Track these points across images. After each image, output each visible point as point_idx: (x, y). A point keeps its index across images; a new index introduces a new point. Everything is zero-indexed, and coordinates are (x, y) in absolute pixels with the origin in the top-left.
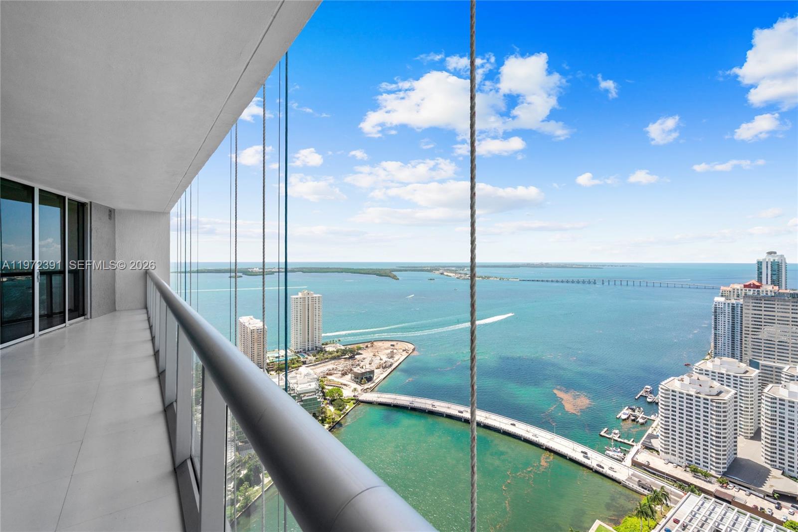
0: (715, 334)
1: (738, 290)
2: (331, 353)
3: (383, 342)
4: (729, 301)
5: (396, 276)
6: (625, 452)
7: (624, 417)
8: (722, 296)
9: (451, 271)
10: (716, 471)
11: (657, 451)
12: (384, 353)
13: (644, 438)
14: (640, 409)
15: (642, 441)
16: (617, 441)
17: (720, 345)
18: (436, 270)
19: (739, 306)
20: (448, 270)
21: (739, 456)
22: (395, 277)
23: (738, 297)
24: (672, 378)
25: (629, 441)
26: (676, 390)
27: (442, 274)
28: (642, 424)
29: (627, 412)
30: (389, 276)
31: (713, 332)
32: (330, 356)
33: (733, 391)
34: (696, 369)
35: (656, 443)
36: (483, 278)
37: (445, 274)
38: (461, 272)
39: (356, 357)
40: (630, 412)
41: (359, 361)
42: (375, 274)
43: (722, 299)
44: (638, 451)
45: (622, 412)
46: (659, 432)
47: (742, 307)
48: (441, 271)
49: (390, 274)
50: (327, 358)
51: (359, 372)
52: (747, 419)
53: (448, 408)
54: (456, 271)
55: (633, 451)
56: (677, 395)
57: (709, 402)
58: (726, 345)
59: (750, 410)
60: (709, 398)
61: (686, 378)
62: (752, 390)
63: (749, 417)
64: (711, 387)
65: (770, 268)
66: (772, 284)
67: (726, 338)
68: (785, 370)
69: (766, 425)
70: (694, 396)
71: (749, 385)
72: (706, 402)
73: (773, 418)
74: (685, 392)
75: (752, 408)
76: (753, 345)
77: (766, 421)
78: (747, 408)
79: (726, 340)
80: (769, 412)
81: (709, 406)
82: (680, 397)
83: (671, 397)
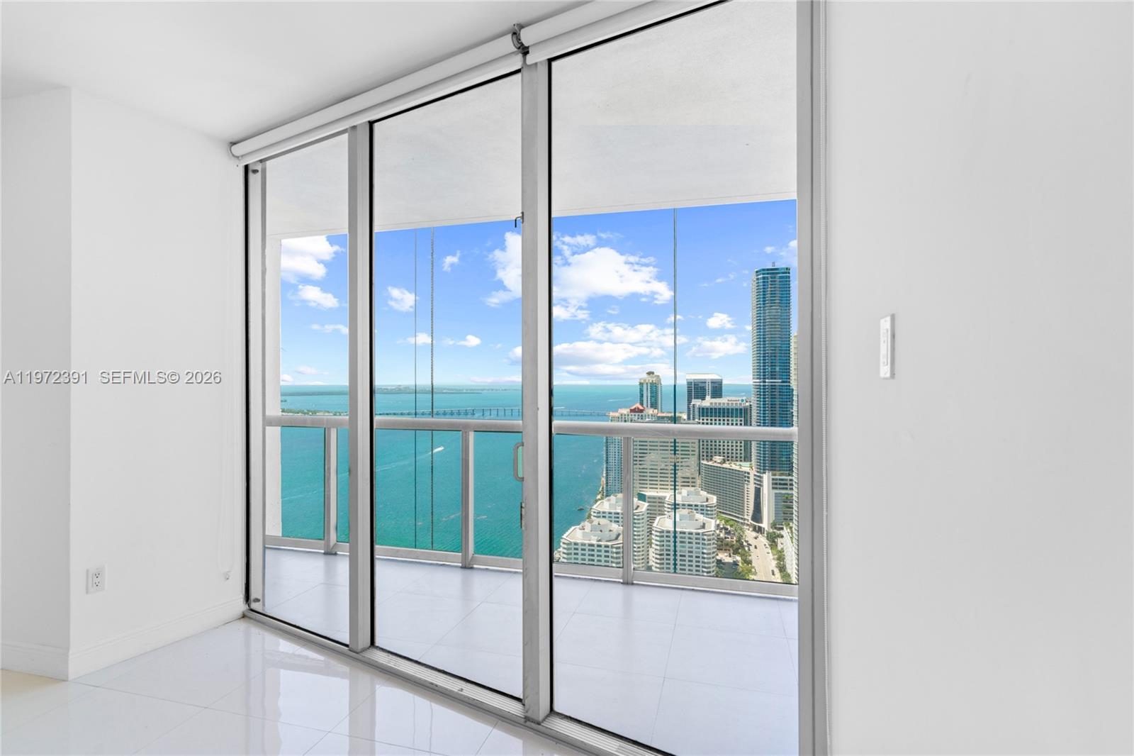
0: (607, 468)
1: (625, 415)
17: (611, 480)
24: (573, 528)
26: (578, 541)
31: (605, 466)
34: (594, 512)
56: (580, 547)
57: (609, 549)
58: (617, 479)
59: (641, 549)
60: (609, 544)
61: (587, 524)
62: (643, 527)
63: (641, 557)
64: (610, 531)
65: (649, 389)
66: (651, 407)
67: (617, 471)
68: (667, 499)
69: (656, 563)
70: (596, 546)
71: (641, 521)
72: (607, 549)
73: (662, 552)
74: (587, 542)
75: (643, 547)
76: (640, 476)
77: (656, 558)
78: (639, 548)
79: (617, 474)
80: (658, 548)
81: (610, 554)
82: (582, 550)
83: (573, 551)
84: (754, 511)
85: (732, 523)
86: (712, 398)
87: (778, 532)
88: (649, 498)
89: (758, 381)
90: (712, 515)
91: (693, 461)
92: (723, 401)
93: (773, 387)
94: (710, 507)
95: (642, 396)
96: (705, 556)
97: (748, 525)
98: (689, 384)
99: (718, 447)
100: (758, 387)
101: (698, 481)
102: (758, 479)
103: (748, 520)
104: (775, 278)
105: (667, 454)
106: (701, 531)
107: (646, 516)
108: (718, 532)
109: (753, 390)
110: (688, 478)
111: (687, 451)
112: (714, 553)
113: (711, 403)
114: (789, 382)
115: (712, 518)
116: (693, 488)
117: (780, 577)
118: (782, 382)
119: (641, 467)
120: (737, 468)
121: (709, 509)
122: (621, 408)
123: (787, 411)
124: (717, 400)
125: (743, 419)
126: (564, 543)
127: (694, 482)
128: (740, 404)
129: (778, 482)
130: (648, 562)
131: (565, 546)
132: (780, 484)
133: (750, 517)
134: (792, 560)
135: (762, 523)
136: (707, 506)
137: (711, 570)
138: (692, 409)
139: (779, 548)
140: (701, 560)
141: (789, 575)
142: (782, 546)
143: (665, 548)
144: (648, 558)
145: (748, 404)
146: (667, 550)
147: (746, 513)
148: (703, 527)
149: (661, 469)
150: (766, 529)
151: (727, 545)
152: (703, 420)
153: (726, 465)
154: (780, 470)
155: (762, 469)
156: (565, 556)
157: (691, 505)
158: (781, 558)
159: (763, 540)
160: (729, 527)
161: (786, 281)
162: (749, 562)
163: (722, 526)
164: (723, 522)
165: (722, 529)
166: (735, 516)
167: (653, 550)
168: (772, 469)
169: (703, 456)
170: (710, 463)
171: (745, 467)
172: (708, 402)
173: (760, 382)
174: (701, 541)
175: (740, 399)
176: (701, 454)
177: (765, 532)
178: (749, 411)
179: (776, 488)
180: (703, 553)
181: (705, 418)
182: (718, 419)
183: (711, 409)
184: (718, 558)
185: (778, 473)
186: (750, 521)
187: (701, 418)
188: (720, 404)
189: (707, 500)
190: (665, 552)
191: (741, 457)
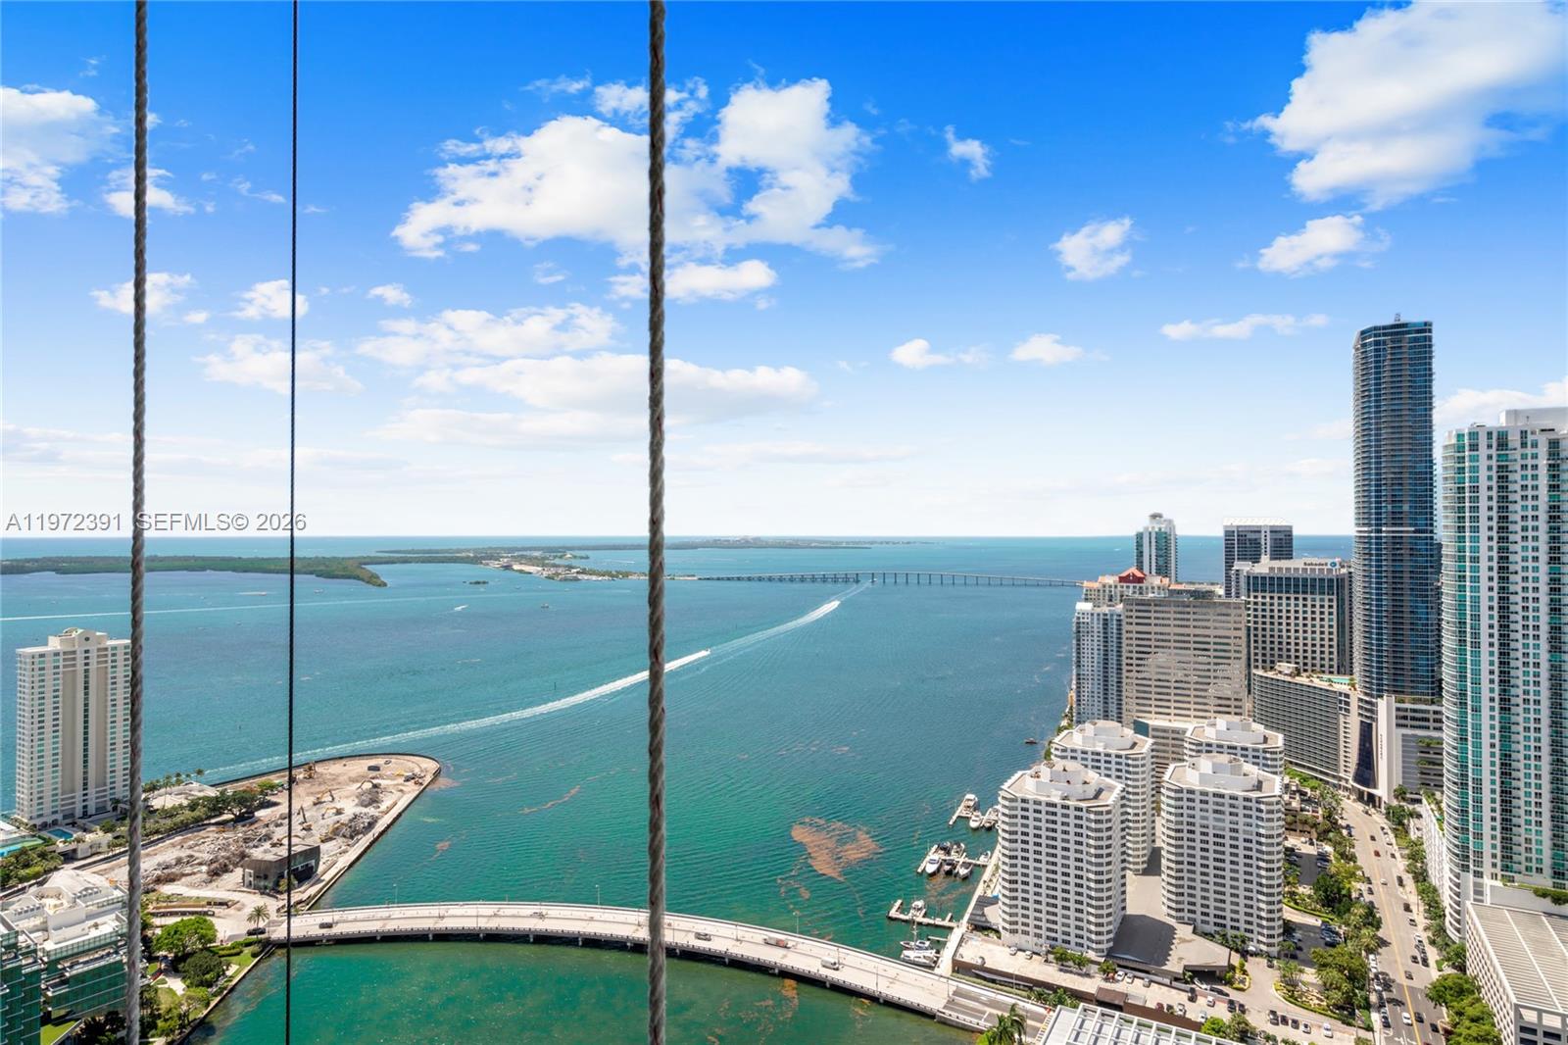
0: (1078, 675)
1: (1110, 586)
2: (169, 814)
3: (344, 762)
4: (1098, 610)
5: (378, 577)
6: (938, 946)
7: (931, 868)
8: (1086, 600)
9: (532, 561)
10: (1096, 950)
11: (997, 931)
12: (345, 794)
13: (970, 909)
14: (959, 846)
15: (967, 917)
16: (920, 924)
17: (1085, 695)
18: (491, 557)
19: (1115, 617)
20: (522, 556)
21: (1130, 911)
22: (373, 580)
23: (1111, 600)
24: (1020, 773)
25: (944, 920)
26: (1028, 797)
27: (508, 567)
28: (965, 878)
29: (936, 857)
30: (357, 578)
31: (1074, 672)
32: (169, 822)
33: (1119, 786)
34: (1056, 749)
35: (995, 915)
36: (613, 576)
37: (516, 567)
38: (557, 561)
39: (257, 814)
40: (940, 856)
41: (267, 825)
42: (311, 573)
43: (1087, 607)
44: (962, 940)
45: (928, 859)
46: (998, 889)
47: (1120, 620)
48: (504, 561)
49: (358, 572)
50: (157, 832)
51: (270, 857)
52: (1137, 835)
53: (541, 916)
54: (544, 558)
55: (953, 939)
56: (1031, 807)
57: (1084, 814)
58: (1096, 695)
59: (1141, 818)
60: (1083, 805)
61: (1044, 769)
62: (1144, 779)
63: (1141, 832)
64: (1085, 783)
65: (1153, 544)
66: (1158, 573)
67: (1096, 682)
68: (1188, 734)
69: (1168, 844)
70: (1059, 806)
71: (1140, 770)
72: (1078, 813)
73: (1179, 827)
74: (1043, 799)
75: (1144, 814)
76: (1138, 691)
77: (1168, 836)
78: (1137, 815)
79: (1096, 686)
80: (1173, 818)
81: (1083, 822)
82: (1036, 811)
83: (1020, 813)
84: (1359, 764)
85: (1314, 783)
86: (1272, 558)
87: (1411, 807)
88: (1154, 730)
89: (1366, 529)
90: (1276, 766)
91: (1237, 669)
92: (1295, 565)
93: (1397, 541)
94: (1271, 753)
95: (1140, 554)
96: (1263, 840)
97: (1346, 789)
98: (1229, 534)
99: (1284, 646)
100: (1363, 540)
101: (1248, 705)
102: (1368, 707)
103: (1347, 781)
104: (1400, 341)
105: (1189, 655)
106: (1254, 795)
107: (1149, 761)
108: (1286, 797)
109: (1355, 547)
110: (1229, 699)
111: (1225, 651)
112: (1279, 835)
113: (1272, 569)
114: (1432, 532)
115: (1275, 773)
116: (1238, 717)
117: (1414, 891)
118: (1414, 532)
119: (1140, 676)
120: (1324, 685)
121: (1268, 755)
122: (1103, 575)
123: (1427, 584)
124: (1284, 564)
125: (1335, 597)
126: (1004, 798)
127: (1240, 707)
128: (1329, 571)
129: (1409, 714)
130: (1154, 841)
131: (1007, 803)
132: (1413, 719)
133: (1351, 775)
134: (1441, 862)
135: (1375, 787)
136: (1265, 751)
137: (1275, 866)
138: (1233, 577)
139: (1413, 836)
140: (1254, 846)
141: (1435, 890)
142: (1419, 834)
143: (1185, 819)
144: (1154, 834)
145: (1344, 571)
146: (1188, 824)
147: (1342, 768)
148: (1259, 786)
149: (1176, 682)
150: (1385, 798)
151: (1305, 822)
152: (1256, 597)
153: (1303, 680)
154: (1412, 693)
155: (1376, 688)
156: (1007, 820)
157: (1235, 748)
158: (1416, 855)
159: (1379, 819)
160: (1308, 790)
161: (1425, 346)
162: (1352, 858)
163: (1294, 788)
164: (1297, 780)
165: (1294, 792)
166: (1321, 772)
167: (1164, 822)
168: (1397, 690)
169: (1257, 660)
170: (1270, 674)
171: (1341, 684)
172: (1265, 566)
173: (1371, 532)
174: (1254, 813)
175: (1329, 561)
176: (1252, 657)
177: (1383, 805)
178: (1347, 583)
179: (1405, 726)
180: (1258, 834)
181: (1260, 594)
182: (1284, 596)
183: (1272, 578)
184: (1288, 844)
185: (1408, 697)
186: (1351, 782)
187: (1252, 594)
188: (1288, 569)
189: (1266, 740)
190: (1185, 828)
191: (1331, 666)
